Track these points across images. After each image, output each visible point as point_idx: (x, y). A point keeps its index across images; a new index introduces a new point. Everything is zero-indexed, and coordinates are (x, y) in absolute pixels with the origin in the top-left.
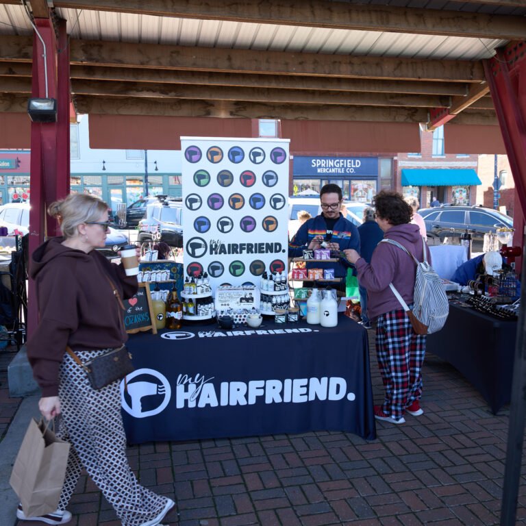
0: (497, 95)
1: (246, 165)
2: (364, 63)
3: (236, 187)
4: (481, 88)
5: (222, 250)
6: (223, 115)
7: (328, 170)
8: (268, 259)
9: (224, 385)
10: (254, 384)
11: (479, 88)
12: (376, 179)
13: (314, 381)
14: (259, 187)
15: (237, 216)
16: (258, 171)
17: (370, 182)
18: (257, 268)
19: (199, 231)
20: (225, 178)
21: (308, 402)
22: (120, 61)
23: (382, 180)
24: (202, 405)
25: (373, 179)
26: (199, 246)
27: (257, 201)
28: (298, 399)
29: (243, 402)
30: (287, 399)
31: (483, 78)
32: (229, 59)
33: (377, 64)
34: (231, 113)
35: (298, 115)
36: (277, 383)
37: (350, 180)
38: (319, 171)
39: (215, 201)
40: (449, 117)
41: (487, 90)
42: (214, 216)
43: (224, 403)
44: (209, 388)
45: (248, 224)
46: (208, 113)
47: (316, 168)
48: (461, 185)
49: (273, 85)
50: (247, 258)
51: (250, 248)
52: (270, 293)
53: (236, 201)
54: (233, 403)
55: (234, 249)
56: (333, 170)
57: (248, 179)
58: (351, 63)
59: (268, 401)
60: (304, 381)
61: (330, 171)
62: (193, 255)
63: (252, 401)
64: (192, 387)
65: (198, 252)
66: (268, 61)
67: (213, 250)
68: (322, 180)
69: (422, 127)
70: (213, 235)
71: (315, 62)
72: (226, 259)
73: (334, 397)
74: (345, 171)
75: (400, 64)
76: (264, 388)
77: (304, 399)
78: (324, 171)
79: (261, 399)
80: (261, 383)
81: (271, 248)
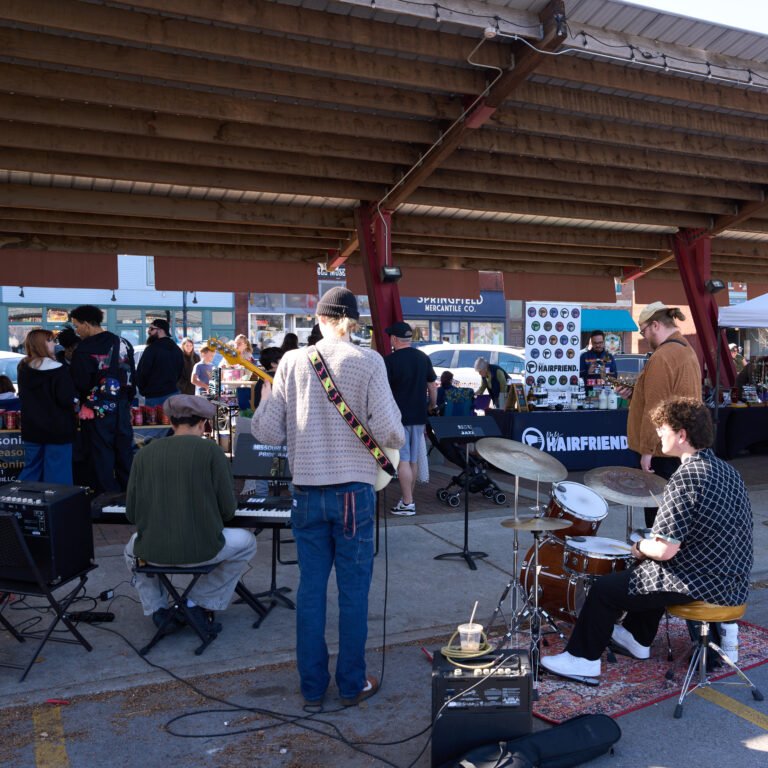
0: (680, 260)
1: (559, 319)
2: (584, 234)
3: (553, 332)
4: (668, 255)
5: (545, 369)
6: (456, 267)
7: (440, 308)
8: (569, 375)
9: (568, 439)
10: (583, 438)
11: (667, 255)
12: (504, 322)
13: (612, 438)
14: (565, 332)
15: (553, 349)
16: (565, 322)
17: (496, 325)
18: (563, 380)
19: (533, 357)
20: (548, 326)
21: (610, 450)
22: (409, 231)
23: (511, 322)
24: (559, 450)
25: (498, 322)
26: (533, 366)
27: (564, 340)
28: (605, 448)
29: (579, 449)
30: (599, 448)
31: (669, 248)
32: (487, 230)
33: (593, 236)
34: (463, 266)
35: (517, 268)
36: (593, 438)
37: (469, 322)
38: (427, 308)
39: (542, 340)
40: (641, 274)
41: (672, 257)
42: (541, 348)
43: (569, 449)
44: (561, 440)
45: (559, 354)
46: (444, 265)
47: (423, 304)
48: (615, 333)
49: (512, 249)
50: (558, 374)
51: (560, 368)
52: (577, 392)
53: (553, 340)
54: (574, 449)
55: (551, 368)
56: (447, 308)
57: (559, 327)
58: (574, 235)
59: (591, 449)
60: (607, 438)
61: (443, 309)
62: (529, 372)
63: (583, 449)
64: (553, 439)
65: (533, 370)
66: (515, 233)
67: (540, 369)
68: (431, 321)
69: (616, 282)
70: (540, 360)
71: (549, 233)
72: (547, 375)
73: (624, 447)
74: (462, 308)
75: (610, 235)
76: (588, 441)
77: (608, 448)
78: (434, 309)
79: (587, 447)
80: (586, 438)
81: (571, 368)
